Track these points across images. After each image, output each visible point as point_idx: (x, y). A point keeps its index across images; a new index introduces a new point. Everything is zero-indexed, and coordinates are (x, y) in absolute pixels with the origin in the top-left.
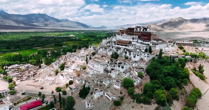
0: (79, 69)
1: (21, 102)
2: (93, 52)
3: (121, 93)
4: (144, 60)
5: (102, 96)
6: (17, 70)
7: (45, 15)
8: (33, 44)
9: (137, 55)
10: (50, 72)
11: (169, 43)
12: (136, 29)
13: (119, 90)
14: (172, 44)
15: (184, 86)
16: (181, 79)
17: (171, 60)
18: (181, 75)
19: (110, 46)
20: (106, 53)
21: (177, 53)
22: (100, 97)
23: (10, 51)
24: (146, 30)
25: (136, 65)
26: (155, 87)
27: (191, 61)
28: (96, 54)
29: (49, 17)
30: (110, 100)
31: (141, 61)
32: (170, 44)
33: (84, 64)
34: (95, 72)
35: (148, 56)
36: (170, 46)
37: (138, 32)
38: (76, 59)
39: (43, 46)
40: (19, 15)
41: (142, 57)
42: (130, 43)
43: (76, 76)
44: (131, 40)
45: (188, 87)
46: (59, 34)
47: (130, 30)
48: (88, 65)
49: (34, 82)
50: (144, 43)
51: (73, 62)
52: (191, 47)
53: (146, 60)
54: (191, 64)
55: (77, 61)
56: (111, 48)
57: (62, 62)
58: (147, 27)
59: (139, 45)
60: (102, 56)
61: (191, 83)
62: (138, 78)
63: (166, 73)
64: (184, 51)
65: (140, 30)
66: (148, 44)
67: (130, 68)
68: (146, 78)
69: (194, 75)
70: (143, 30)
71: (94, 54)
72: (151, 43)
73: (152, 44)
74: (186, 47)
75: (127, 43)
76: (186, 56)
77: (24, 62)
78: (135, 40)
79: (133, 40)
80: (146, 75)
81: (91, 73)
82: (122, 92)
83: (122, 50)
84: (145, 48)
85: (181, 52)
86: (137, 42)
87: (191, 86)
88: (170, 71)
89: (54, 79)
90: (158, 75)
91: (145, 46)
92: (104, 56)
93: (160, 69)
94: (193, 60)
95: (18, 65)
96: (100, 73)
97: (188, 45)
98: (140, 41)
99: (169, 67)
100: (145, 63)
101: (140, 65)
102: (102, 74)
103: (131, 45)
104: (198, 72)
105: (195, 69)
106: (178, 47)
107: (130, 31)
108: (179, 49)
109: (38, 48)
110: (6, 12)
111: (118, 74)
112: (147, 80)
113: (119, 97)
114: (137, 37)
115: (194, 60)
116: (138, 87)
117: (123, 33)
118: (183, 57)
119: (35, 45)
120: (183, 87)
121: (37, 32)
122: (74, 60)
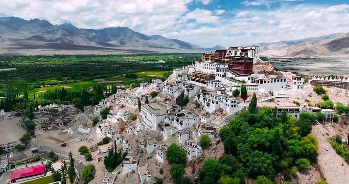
0: (127, 119)
1: (23, 163)
2: (154, 90)
3: (161, 172)
4: (224, 112)
5: (134, 172)
6: (48, 112)
7: (127, 28)
8: (96, 74)
9: (211, 101)
10: (87, 121)
11: (294, 81)
12: (230, 52)
13: (161, 165)
14: (299, 81)
15: (298, 174)
16: (291, 159)
17: (279, 116)
18: (293, 150)
19: (179, 82)
20: (171, 94)
21: (307, 101)
22: (129, 174)
23: (60, 83)
24: (246, 54)
25: (205, 121)
26: (221, 168)
27: (336, 120)
28: (159, 95)
29: (133, 32)
30: (140, 181)
31: (218, 113)
32: (295, 83)
33: (136, 111)
34: (147, 127)
35: (234, 104)
36: (295, 87)
37: (230, 58)
38: (127, 102)
39: (109, 76)
40: (92, 29)
41: (222, 105)
42: (212, 77)
43: (118, 130)
44: (215, 72)
45: (308, 177)
46: (142, 58)
47: (220, 53)
48: (141, 114)
49: (60, 134)
50: (236, 78)
51: (123, 106)
52: (343, 90)
53: (228, 111)
54: (334, 127)
55: (128, 105)
56: (181, 85)
57: (108, 105)
58: (249, 48)
59: (225, 83)
60: (166, 100)
61: (318, 169)
62: (198, 147)
63: (254, 143)
64: (326, 98)
65: (236, 54)
66: (244, 82)
67: (194, 126)
68: (215, 149)
69: (334, 151)
70: (241, 54)
71: (154, 95)
72: (249, 79)
73: (252, 82)
74: (331, 91)
75: (206, 79)
76: (323, 110)
77: (66, 102)
78: (220, 73)
79: (218, 73)
80: (218, 142)
81: (138, 129)
82: (164, 170)
83: (196, 90)
84: (234, 89)
85: (317, 99)
86: (224, 76)
87: (315, 175)
88: (263, 140)
89: (88, 132)
90: (239, 145)
91: (237, 85)
92: (169, 100)
93: (245, 132)
94: (340, 119)
95: (56, 106)
96: (152, 129)
97: (337, 87)
98: (230, 75)
99: (266, 130)
100: (224, 119)
101: (213, 122)
102: (153, 131)
103: (211, 82)
104: (345, 146)
105: (338, 140)
106: (314, 90)
107: (219, 56)
108: (314, 94)
109: (100, 80)
110: (75, 26)
111: (173, 135)
112: (217, 153)
113: (156, 178)
114: (227, 66)
115: (342, 118)
116: (192, 164)
117: (207, 59)
118: (314, 111)
119: (98, 76)
120: (296, 177)
121: (111, 55)
122: (124, 104)
